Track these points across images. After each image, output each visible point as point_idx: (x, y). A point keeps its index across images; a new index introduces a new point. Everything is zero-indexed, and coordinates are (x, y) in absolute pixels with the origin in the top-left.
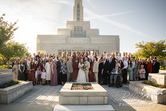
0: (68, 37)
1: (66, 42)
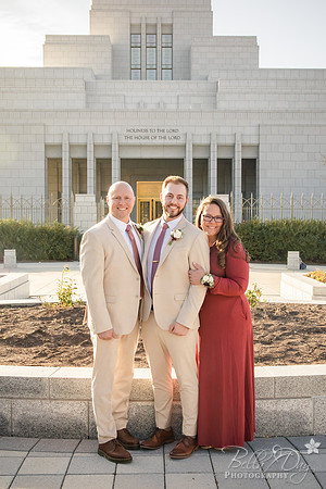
0: (97, 78)
1: (87, 103)
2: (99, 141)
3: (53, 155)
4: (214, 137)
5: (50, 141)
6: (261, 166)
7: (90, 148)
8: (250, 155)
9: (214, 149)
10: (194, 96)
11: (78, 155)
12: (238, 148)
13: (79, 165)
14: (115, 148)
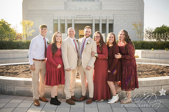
1: (65, 8)
2: (68, 19)
3: (55, 22)
4: (101, 18)
5: (55, 19)
6: (114, 26)
7: (66, 21)
8: (111, 23)
9: (101, 21)
10: (95, 6)
11: (63, 22)
12: (108, 21)
13: (63, 26)
14: (73, 21)
